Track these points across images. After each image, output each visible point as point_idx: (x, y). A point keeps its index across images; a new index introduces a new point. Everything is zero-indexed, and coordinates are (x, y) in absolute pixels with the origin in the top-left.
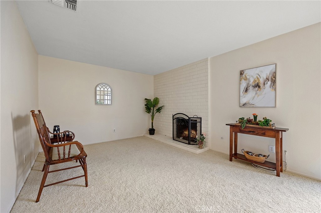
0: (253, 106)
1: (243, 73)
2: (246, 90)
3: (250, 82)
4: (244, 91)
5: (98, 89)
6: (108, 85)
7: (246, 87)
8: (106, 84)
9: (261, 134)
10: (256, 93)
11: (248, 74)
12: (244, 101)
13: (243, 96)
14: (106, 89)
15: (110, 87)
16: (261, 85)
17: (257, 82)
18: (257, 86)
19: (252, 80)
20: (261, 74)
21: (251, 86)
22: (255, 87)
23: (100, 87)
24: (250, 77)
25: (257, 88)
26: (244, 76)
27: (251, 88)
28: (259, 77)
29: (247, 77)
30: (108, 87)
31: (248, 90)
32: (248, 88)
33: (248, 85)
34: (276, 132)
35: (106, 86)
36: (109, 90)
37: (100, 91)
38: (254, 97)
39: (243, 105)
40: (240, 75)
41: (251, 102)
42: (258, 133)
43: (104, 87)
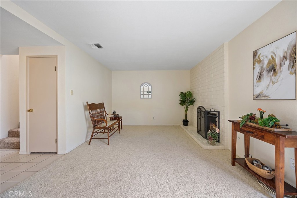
0: (266, 98)
1: (257, 53)
2: (260, 77)
3: (264, 64)
4: (257, 78)
5: (142, 87)
6: (149, 84)
7: (260, 72)
8: (147, 83)
9: (260, 136)
10: (271, 80)
11: (261, 55)
12: (257, 91)
13: (257, 85)
14: (147, 87)
15: (150, 85)
16: (278, 68)
17: (272, 64)
18: (273, 69)
19: (266, 62)
20: (276, 51)
21: (265, 71)
22: (270, 70)
23: (144, 85)
24: (264, 57)
25: (272, 72)
26: (257, 57)
27: (265, 73)
28: (274, 56)
29: (261, 58)
30: (149, 85)
31: (262, 77)
32: (262, 74)
33: (261, 70)
34: (276, 136)
35: (147, 84)
36: (150, 87)
37: (144, 88)
38: (269, 85)
39: (257, 97)
40: (254, 57)
41: (265, 93)
42: (257, 135)
43: (146, 85)
